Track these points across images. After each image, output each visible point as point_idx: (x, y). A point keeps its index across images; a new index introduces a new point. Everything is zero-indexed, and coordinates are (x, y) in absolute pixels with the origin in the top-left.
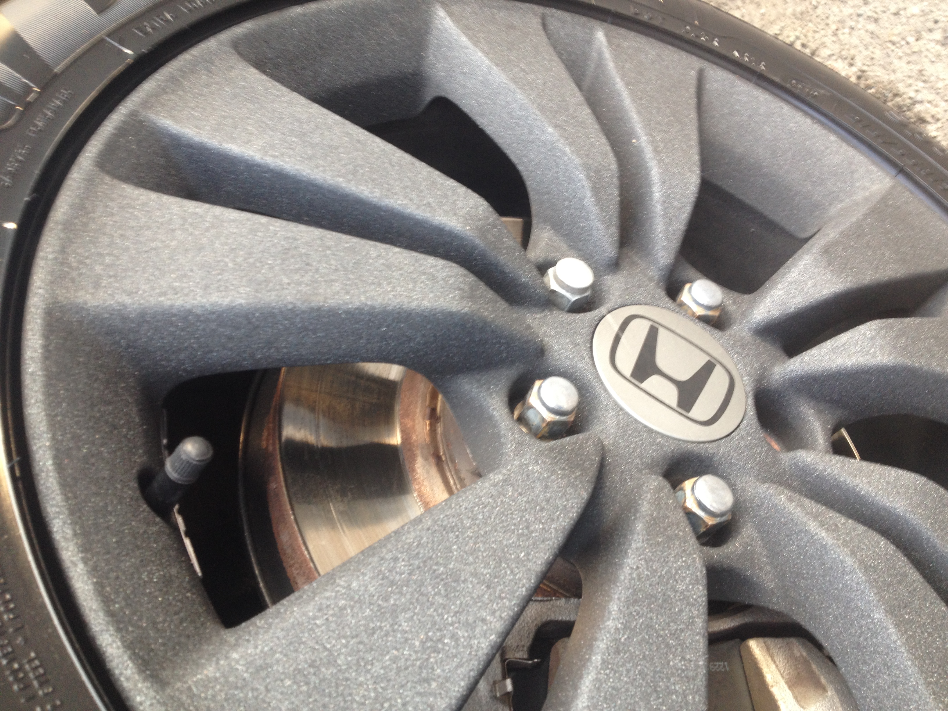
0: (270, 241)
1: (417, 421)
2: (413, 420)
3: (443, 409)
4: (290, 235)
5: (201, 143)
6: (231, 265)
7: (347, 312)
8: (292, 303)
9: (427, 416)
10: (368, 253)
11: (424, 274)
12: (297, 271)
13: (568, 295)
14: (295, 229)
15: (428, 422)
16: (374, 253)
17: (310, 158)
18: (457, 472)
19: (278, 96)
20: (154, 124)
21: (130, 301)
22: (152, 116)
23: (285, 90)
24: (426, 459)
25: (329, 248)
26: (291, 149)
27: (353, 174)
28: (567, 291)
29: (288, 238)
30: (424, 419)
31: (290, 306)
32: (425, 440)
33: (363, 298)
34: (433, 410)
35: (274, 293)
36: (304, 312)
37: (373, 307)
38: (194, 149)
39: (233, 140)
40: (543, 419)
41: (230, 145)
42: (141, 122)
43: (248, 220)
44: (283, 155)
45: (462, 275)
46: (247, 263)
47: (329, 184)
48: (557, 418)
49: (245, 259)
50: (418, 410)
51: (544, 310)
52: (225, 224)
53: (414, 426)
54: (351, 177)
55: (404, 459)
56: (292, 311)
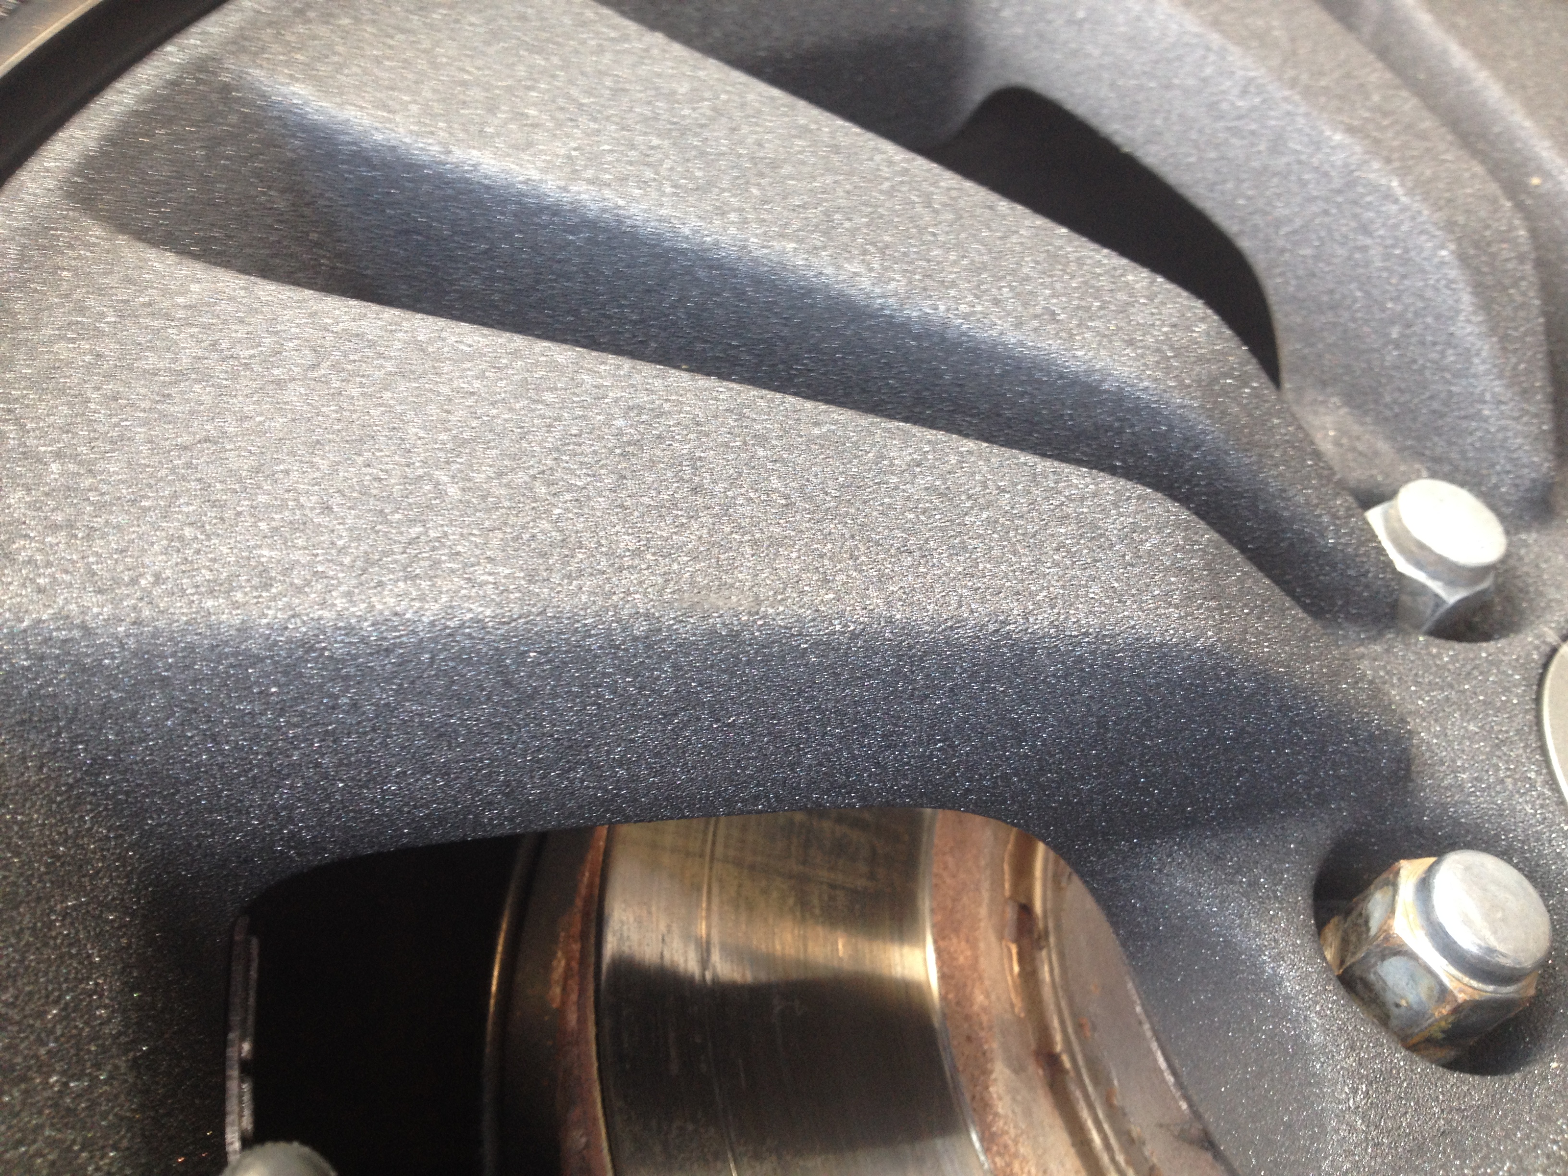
0: (583, 417)
1: (982, 945)
2: (973, 944)
3: (1056, 910)
4: (643, 398)
5: (393, 149)
6: (453, 491)
7: (823, 646)
8: (647, 616)
9: (1010, 930)
10: (883, 457)
11: (1064, 519)
12: (661, 510)
13: (1436, 586)
14: (658, 382)
15: (1014, 950)
16: (901, 456)
17: (702, 190)
18: (1116, 1114)
19: (612, 40)
20: (264, 96)
21: (107, 610)
22: (257, 74)
23: (631, 27)
24: (1018, 1069)
25: (762, 440)
26: (648, 164)
27: (825, 233)
28: (1434, 576)
29: (640, 409)
30: (1001, 938)
31: (640, 628)
32: (1012, 1005)
33: (876, 600)
34: (1025, 910)
35: (588, 584)
36: (684, 647)
37: (908, 630)
38: (374, 168)
39: (483, 139)
40: (1443, 992)
41: (475, 153)
42: (226, 88)
43: (516, 354)
44: (623, 180)
45: (1177, 525)
46: (508, 485)
47: (754, 260)
48: (1488, 990)
49: (500, 475)
50: (983, 911)
51: (1381, 634)
52: (446, 368)
53: (976, 959)
54: (817, 239)
55: (954, 1068)
56: (648, 641)
